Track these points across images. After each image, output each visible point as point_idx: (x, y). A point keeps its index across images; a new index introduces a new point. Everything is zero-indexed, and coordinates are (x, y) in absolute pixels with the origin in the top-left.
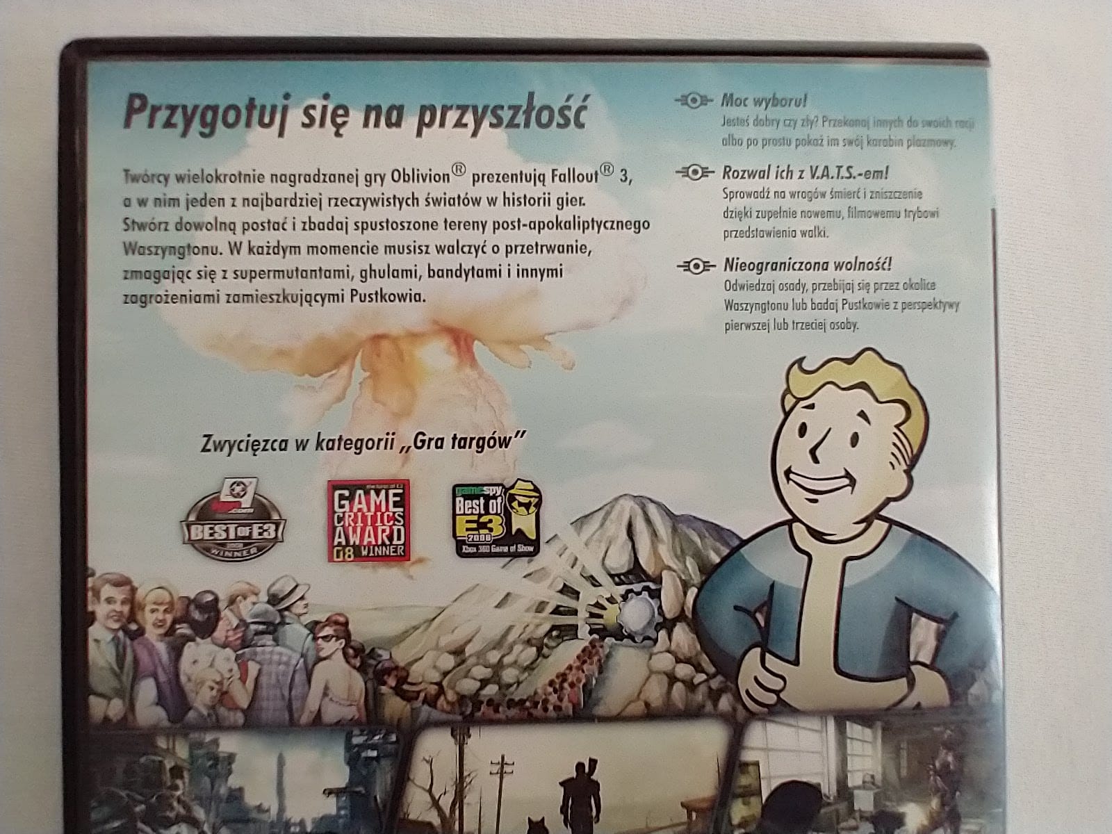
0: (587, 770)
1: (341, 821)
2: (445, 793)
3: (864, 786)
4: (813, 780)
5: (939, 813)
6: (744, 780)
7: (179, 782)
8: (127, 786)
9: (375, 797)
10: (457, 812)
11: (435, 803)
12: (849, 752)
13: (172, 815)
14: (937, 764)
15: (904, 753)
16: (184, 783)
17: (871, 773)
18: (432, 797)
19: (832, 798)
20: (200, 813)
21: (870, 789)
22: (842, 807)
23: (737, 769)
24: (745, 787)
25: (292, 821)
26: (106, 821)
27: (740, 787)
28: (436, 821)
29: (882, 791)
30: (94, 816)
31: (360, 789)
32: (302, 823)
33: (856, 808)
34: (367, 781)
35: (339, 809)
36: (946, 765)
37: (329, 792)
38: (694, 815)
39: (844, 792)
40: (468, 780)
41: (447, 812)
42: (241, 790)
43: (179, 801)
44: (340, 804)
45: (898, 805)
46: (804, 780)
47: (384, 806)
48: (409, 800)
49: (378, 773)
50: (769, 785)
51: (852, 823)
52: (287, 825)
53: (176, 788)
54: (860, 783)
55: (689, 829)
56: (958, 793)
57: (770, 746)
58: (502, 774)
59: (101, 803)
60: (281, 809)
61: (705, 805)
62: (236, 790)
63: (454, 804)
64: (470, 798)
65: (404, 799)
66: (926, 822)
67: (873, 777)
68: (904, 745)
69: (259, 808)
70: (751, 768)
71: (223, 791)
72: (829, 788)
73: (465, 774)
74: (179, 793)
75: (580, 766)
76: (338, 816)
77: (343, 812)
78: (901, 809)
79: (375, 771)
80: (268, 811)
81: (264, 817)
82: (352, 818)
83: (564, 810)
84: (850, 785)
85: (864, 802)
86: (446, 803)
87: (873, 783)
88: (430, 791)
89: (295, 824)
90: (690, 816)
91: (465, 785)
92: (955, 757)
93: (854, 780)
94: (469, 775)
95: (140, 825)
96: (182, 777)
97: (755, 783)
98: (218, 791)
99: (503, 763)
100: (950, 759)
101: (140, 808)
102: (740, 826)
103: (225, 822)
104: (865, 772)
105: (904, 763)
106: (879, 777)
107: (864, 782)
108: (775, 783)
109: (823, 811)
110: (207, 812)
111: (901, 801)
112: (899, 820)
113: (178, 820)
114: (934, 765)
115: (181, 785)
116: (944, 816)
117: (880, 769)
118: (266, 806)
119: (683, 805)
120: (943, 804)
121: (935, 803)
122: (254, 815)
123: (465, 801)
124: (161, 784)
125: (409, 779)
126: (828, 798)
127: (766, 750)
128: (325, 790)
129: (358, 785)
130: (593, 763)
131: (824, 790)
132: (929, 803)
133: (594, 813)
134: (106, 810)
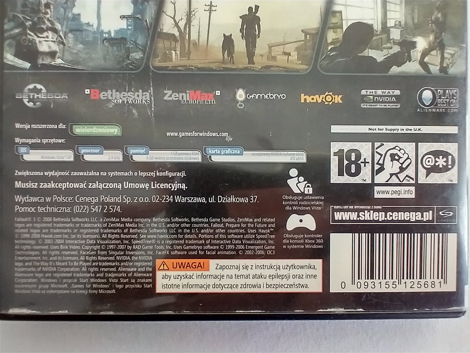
0: (254, 11)
1: (129, 32)
2: (181, 20)
3: (395, 27)
4: (370, 22)
5: (434, 43)
6: (334, 20)
7: (48, 11)
8: (23, 12)
9: (146, 20)
10: (187, 29)
11: (177, 24)
12: (388, 9)
13: (44, 27)
14: (433, 18)
15: (416, 11)
16: (51, 11)
17: (399, 20)
18: (175, 21)
19: (379, 32)
20: (58, 26)
21: (398, 28)
22: (384, 36)
23: (330, 14)
24: (334, 23)
25: (104, 31)
26: (12, 29)
27: (332, 23)
28: (177, 34)
29: (405, 29)
30: (6, 27)
31: (139, 16)
32: (109, 33)
33: (391, 38)
34: (142, 12)
35: (128, 26)
36: (437, 19)
37: (123, 17)
38: (308, 36)
39: (385, 29)
40: (193, 13)
41: (182, 28)
42: (79, 15)
43: (48, 20)
44: (129, 23)
45: (414, 37)
46: (365, 22)
47: (151, 25)
48: (163, 22)
49: (148, 9)
50: (347, 23)
51: (389, 45)
52: (102, 32)
53: (46, 13)
54: (393, 25)
55: (305, 44)
56: (443, 34)
57: (347, 4)
58: (210, 11)
59: (10, 20)
60: (99, 24)
61: (314, 32)
62: (77, 15)
63: (186, 24)
64: (194, 22)
65: (161, 22)
66: (427, 47)
67: (400, 22)
68: (416, 7)
69: (88, 24)
70: (338, 14)
71: (70, 15)
72: (377, 27)
73: (192, 10)
74: (48, 16)
75: (250, 9)
76: (128, 29)
77: (130, 28)
78: (415, 40)
79: (146, 7)
80: (92, 26)
81: (90, 29)
82: (134, 30)
83: (241, 30)
84: (388, 26)
85: (396, 35)
86: (182, 24)
87: (400, 25)
88: (174, 18)
89: (106, 33)
90: (306, 37)
91: (192, 15)
92: (442, 15)
93: (390, 23)
94: (194, 11)
95: (29, 32)
96: (49, 8)
97: (339, 23)
98: (68, 15)
99: (211, 5)
100: (439, 15)
101: (29, 23)
102: (331, 43)
103: (71, 31)
104: (396, 20)
105: (416, 16)
106: (403, 23)
107: (395, 25)
108: (350, 23)
109: (374, 38)
110: (62, 25)
111: (414, 35)
112: (413, 45)
113: (48, 29)
114: (431, 17)
115: (49, 13)
116: (436, 44)
117: (404, 18)
118: (91, 23)
119: (302, 31)
120: (436, 38)
121: (432, 37)
122: (85, 27)
123: (192, 24)
124: (39, 11)
125: (163, 11)
126: (377, 32)
127: (345, 5)
128: (121, 16)
129: (137, 14)
130: (257, 7)
131: (375, 27)
132: (429, 37)
133: (257, 33)
134: (12, 24)
